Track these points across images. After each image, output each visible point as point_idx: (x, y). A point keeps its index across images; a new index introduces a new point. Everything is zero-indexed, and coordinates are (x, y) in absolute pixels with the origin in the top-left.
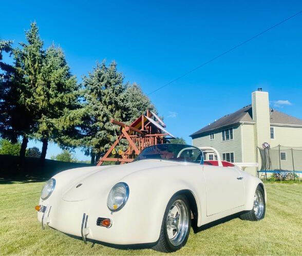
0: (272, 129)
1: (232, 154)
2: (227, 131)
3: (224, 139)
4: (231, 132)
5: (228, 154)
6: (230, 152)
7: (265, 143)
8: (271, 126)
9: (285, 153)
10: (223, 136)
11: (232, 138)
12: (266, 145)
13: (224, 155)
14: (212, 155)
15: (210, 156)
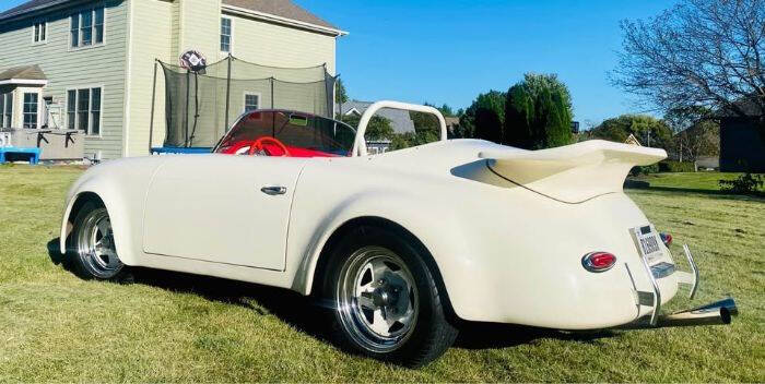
0: (226, 24)
1: (97, 92)
2: (87, 13)
3: (75, 44)
4: (100, 20)
5: (84, 93)
6: (90, 87)
7: (190, 53)
8: (223, 12)
9: (256, 97)
10: (75, 33)
11: (100, 39)
12: (195, 61)
13: (72, 93)
14: (36, 95)
15: (27, 97)
